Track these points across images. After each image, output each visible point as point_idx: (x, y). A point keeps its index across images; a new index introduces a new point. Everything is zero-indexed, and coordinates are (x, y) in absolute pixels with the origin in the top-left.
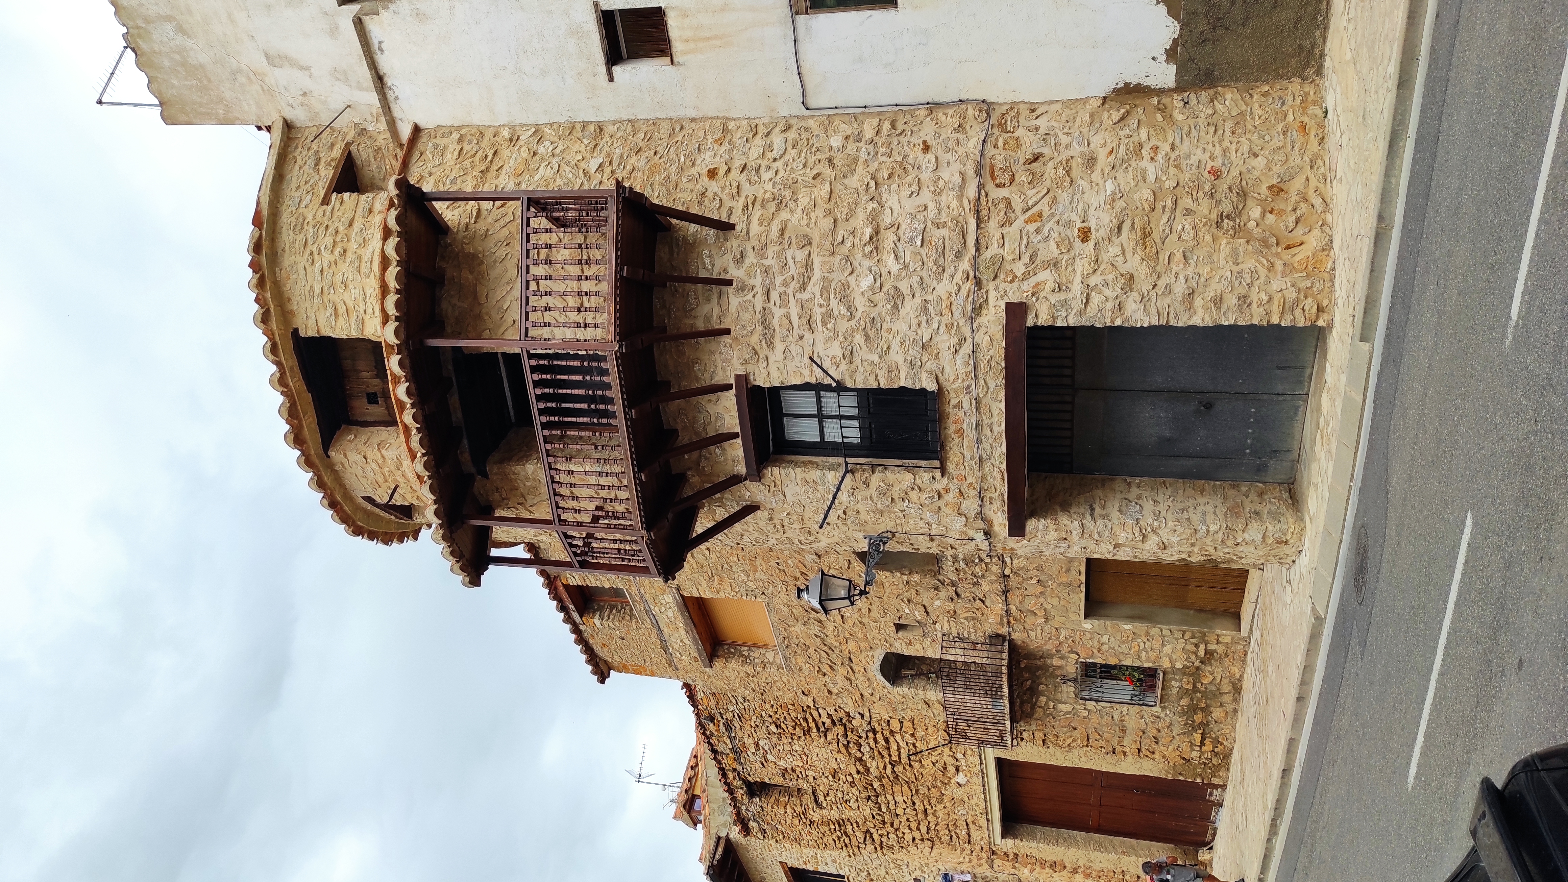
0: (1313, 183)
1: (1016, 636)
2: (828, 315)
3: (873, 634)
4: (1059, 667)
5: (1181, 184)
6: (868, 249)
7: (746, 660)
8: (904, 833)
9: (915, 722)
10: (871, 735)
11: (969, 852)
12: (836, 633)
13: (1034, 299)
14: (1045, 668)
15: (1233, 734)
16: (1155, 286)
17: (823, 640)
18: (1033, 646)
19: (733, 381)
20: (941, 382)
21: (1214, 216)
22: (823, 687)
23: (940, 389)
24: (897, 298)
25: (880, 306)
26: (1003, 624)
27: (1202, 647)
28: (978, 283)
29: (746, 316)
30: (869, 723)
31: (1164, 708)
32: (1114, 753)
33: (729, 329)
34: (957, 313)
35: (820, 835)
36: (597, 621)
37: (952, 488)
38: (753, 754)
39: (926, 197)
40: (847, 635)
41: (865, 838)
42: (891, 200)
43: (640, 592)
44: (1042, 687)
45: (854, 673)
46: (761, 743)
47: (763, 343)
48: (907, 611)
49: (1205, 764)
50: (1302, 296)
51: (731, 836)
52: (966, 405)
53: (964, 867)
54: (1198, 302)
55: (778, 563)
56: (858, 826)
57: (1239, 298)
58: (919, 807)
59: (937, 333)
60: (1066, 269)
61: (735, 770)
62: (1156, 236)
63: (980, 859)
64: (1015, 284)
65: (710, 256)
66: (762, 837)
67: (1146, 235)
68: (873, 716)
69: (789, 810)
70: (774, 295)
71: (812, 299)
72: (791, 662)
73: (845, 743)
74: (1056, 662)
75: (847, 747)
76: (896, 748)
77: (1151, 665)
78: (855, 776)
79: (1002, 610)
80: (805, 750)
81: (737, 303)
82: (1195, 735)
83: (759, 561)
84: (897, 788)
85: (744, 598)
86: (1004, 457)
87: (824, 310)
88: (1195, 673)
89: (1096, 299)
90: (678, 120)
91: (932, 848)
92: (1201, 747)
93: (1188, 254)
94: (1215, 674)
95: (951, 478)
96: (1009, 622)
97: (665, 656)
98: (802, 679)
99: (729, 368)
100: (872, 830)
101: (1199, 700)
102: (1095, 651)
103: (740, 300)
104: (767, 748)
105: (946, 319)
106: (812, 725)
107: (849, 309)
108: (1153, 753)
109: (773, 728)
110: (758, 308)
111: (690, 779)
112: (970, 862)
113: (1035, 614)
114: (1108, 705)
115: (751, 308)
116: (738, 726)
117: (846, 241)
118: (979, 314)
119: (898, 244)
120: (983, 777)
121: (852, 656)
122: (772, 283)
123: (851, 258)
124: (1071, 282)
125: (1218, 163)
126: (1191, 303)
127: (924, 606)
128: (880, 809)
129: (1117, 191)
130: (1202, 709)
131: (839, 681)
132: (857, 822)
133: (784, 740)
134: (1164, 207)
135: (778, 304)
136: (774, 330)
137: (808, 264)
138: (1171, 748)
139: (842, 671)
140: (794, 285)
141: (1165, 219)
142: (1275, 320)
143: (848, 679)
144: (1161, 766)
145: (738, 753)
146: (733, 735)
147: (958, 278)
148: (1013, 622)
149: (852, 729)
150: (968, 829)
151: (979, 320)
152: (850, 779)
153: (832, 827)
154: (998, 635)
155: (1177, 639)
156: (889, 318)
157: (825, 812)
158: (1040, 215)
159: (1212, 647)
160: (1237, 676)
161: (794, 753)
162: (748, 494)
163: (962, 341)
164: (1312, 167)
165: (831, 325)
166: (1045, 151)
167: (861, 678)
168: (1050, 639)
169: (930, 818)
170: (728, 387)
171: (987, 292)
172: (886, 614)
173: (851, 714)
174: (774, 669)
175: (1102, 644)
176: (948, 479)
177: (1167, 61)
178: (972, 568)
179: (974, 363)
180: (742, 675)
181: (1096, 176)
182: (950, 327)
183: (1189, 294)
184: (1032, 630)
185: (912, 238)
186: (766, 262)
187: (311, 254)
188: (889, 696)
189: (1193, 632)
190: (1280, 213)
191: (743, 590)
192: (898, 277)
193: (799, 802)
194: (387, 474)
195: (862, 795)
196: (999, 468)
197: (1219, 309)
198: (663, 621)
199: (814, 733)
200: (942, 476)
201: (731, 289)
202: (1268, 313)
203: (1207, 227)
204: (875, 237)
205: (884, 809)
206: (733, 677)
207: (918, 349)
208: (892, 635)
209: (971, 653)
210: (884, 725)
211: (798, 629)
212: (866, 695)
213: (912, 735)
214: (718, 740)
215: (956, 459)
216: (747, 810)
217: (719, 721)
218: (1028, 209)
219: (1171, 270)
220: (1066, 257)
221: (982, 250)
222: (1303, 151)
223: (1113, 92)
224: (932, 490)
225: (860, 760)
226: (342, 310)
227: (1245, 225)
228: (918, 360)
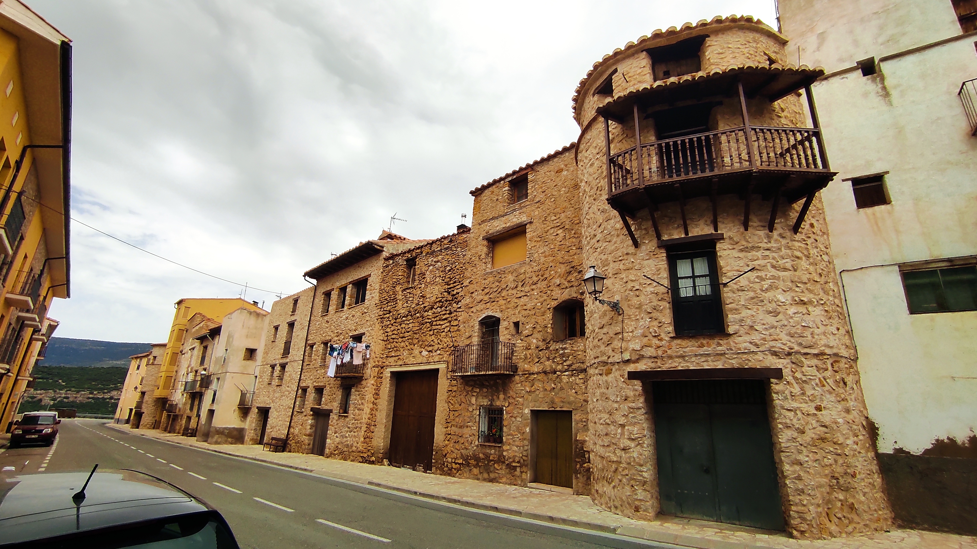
0: (858, 526)
1: (517, 378)
2: (762, 279)
3: (511, 312)
4: (498, 398)
5: (847, 457)
6: (797, 299)
7: (487, 255)
8: (391, 328)
9: (457, 332)
10: (448, 312)
11: (382, 357)
12: (510, 295)
13: (785, 383)
14: (498, 392)
15: (464, 477)
16: (801, 445)
17: (504, 289)
18: (512, 385)
19: (719, 232)
20: (733, 335)
21: (836, 475)
22: (475, 290)
23: (730, 335)
24: (775, 313)
25: (770, 305)
26: (524, 371)
27: (517, 465)
28: (789, 354)
29: (756, 239)
30: (455, 311)
31: (477, 446)
32: (447, 423)
33: (747, 230)
34: (772, 343)
35: (387, 291)
36: (507, 188)
37: (663, 342)
38: (433, 260)
39: (822, 329)
40: (508, 300)
41: (387, 311)
42: (818, 311)
43: (527, 206)
44: (485, 390)
45: (485, 304)
46: (439, 263)
47: (742, 247)
48: (527, 327)
49: (444, 464)
50: (808, 522)
51: (384, 253)
52: (720, 348)
53: (373, 354)
54: (797, 468)
55: (552, 266)
56: (393, 307)
57: (802, 489)
58: (406, 334)
59: (760, 333)
60: (802, 399)
61: (422, 253)
62: (823, 445)
63: (378, 361)
64: (791, 373)
65: (781, 222)
66: (384, 265)
67: (823, 439)
68: (460, 313)
69: (400, 277)
70: (767, 253)
71: (768, 271)
72: (489, 275)
73: (442, 301)
74: (502, 396)
75: (440, 301)
76: (441, 323)
77: (504, 440)
78: (422, 306)
79: (534, 371)
80: (436, 283)
81: (760, 234)
82: (462, 460)
83: (552, 258)
84: (417, 324)
85: (528, 252)
86: (686, 368)
87: (764, 277)
88: (501, 460)
89: (791, 414)
91: (383, 340)
92: (454, 462)
93: (817, 462)
94: (500, 470)
95: (669, 342)
96: (526, 374)
97: (488, 219)
98: (480, 281)
99: (726, 230)
100: (391, 314)
101: (483, 463)
102: (511, 415)
103: (763, 236)
104: (436, 266)
105: (768, 338)
106: (452, 286)
107: (767, 289)
108: (448, 441)
109: (448, 268)
110: (760, 245)
112: (376, 357)
113: (532, 387)
114: (477, 420)
115: (760, 241)
116: (448, 253)
117: (798, 288)
118: (772, 355)
119: (801, 314)
120: (426, 363)
121: (495, 302)
122: (773, 252)
123: (790, 291)
124: (796, 402)
125: (858, 476)
126: (796, 464)
127: (532, 335)
128: (403, 317)
129: (840, 425)
130: (477, 464)
131: (479, 297)
132: (395, 307)
133: (441, 273)
134: (836, 449)
135: (763, 254)
136: (750, 252)
137: (785, 269)
138: (452, 449)
139: (486, 298)
140: (774, 262)
141: (832, 449)
142: (793, 508)
143: (481, 301)
144: (441, 444)
145: (432, 253)
146: (443, 251)
147: (789, 344)
148: (526, 376)
149: (451, 304)
150: (395, 356)
151: (769, 355)
152: (421, 303)
153: (392, 296)
154: (517, 369)
155: (522, 453)
156: (764, 309)
157: (400, 293)
158: (824, 386)
159: (518, 469)
160: (501, 481)
161: (434, 278)
162: (647, 242)
163: (757, 345)
164: (864, 525)
165: (757, 280)
166: (848, 388)
167: (482, 307)
168: (517, 393)
169: (400, 340)
170: (716, 230)
171: (784, 358)
172: (525, 317)
173: (460, 303)
174: (484, 268)
175: (515, 418)
176: (669, 340)
177: (895, 449)
178: (559, 357)
179: (746, 352)
180: (480, 253)
181: (843, 414)
182: (764, 339)
183: (801, 463)
184: (522, 385)
185: (805, 321)
186: (783, 249)
187: (745, 44)
188: (472, 320)
189: (527, 460)
190: (842, 509)
191: (533, 251)
192: (785, 314)
193: (404, 281)
194: (634, 77)
195: (411, 309)
196: (678, 366)
197: (795, 478)
198: (511, 217)
199: (447, 287)
200: (671, 337)
201: (767, 231)
202: (796, 505)
203: (831, 471)
204: (803, 303)
205: (404, 319)
206: (477, 249)
207: (751, 324)
208: (511, 320)
209: (503, 357)
210: (455, 318)
211: (511, 277)
212: (472, 310)
213: (449, 331)
214: (438, 245)
215: (683, 344)
216: (400, 259)
217: (450, 245)
218: (825, 379)
219: (810, 453)
220: (807, 399)
221: (804, 356)
222: (870, 520)
223: (872, 422)
224: (660, 332)
225: (432, 308)
226: (722, 56)
227: (835, 491)
228: (745, 324)
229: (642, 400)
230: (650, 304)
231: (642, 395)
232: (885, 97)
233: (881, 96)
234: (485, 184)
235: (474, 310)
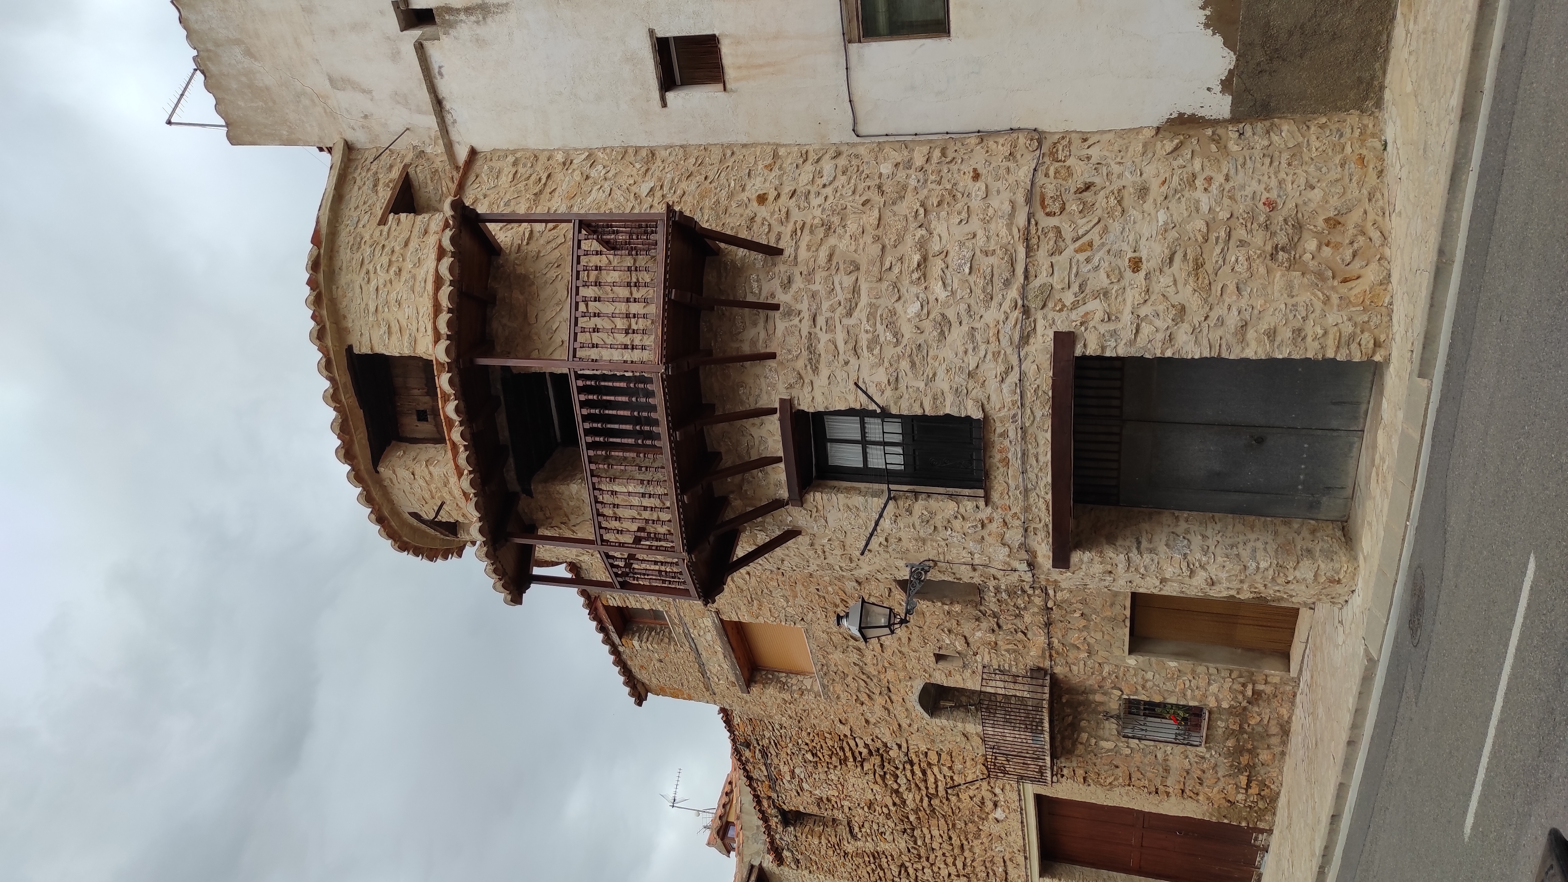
0: (1371, 216)
1: (1058, 670)
2: (874, 341)
3: (912, 664)
4: (1102, 703)
5: (1235, 215)
6: (915, 276)
7: (783, 686)
8: (939, 868)
9: (953, 754)
10: (908, 766)
12: (875, 662)
13: (1083, 328)
14: (1087, 703)
15: (1280, 778)
16: (1206, 318)
17: (861, 669)
18: (1075, 680)
19: (777, 405)
20: (987, 410)
21: (1269, 248)
22: (860, 717)
23: (986, 417)
24: (944, 325)
25: (926, 333)
26: (1045, 658)
27: (1250, 687)
28: (1026, 311)
29: (792, 340)
30: (907, 754)
31: (1209, 749)
32: (1157, 793)
33: (775, 353)
34: (1005, 342)
35: (854, 867)
36: (636, 643)
37: (996, 517)
38: (789, 781)
39: (975, 224)
40: (886, 665)
41: (900, 872)
42: (939, 227)
43: (679, 615)
44: (1083, 724)
45: (892, 702)
46: (797, 771)
47: (809, 367)
48: (948, 642)
49: (1250, 807)
50: (1358, 331)
51: (765, 865)
52: (1012, 434)
54: (1251, 334)
55: (818, 590)
56: (893, 860)
57: (1294, 332)
58: (956, 841)
59: (984, 361)
60: (1116, 299)
61: (769, 798)
62: (1209, 267)
64: (1064, 313)
65: (758, 281)
66: (794, 867)
67: (1198, 265)
68: (911, 747)
69: (824, 841)
70: (821, 321)
71: (859, 325)
72: (829, 690)
73: (882, 773)
74: (1098, 698)
75: (883, 777)
76: (933, 780)
77: (1196, 704)
78: (893, 809)
79: (1045, 643)
80: (841, 780)
81: (784, 328)
82: (1241, 777)
83: (799, 587)
84: (933, 822)
85: (783, 623)
86: (1049, 488)
87: (870, 336)
88: (1240, 713)
89: (1146, 329)
90: (730, 146)
92: (1246, 790)
93: (1241, 286)
94: (1263, 715)
95: (995, 508)
96: (1051, 656)
97: (702, 679)
98: (840, 707)
99: (774, 392)
100: (907, 864)
101: (1245, 741)
102: (1140, 688)
103: (787, 324)
104: (802, 776)
105: (993, 347)
106: (849, 754)
107: (895, 335)
108: (1197, 794)
109: (809, 756)
110: (804, 333)
111: (724, 806)
113: (1078, 648)
114: (1152, 743)
115: (797, 333)
116: (774, 753)
117: (893, 268)
118: (1027, 343)
119: (946, 271)
120: (1021, 814)
121: (890, 686)
122: (819, 307)
123: (899, 285)
124: (1121, 313)
125: (1273, 195)
126: (1244, 335)
127: (965, 637)
128: (915, 843)
129: (1169, 221)
130: (1250, 751)
131: (877, 710)
132: (892, 855)
133: (820, 769)
134: (1217, 238)
135: (824, 330)
136: (820, 355)
137: (855, 290)
138: (1215, 790)
139: (880, 700)
140: (841, 311)
141: (1218, 250)
142: (1330, 354)
143: (886, 709)
144: (1205, 808)
145: (773, 781)
146: (769, 762)
147: (1006, 306)
148: (1055, 655)
149: (889, 760)
150: (1005, 866)
151: (1027, 348)
152: (885, 810)
153: (867, 859)
154: (1039, 669)
155: (1224, 678)
156: (935, 345)
157: (860, 844)
158: (1091, 244)
159: (1260, 687)
160: (1286, 717)
161: (829, 783)
162: (790, 519)
163: (1009, 369)
164: (1370, 200)
165: (876, 351)
166: (1097, 180)
167: (899, 708)
168: (1093, 674)
169: (967, 853)
170: (772, 411)
171: (1035, 321)
172: (926, 644)
173: (889, 745)
174: (811, 696)
175: (1147, 681)
176: (992, 508)
177: (1223, 92)
178: (1014, 600)
179: (1021, 392)
180: (779, 701)
181: (1148, 206)
182: (996, 355)
183: (1242, 326)
184: (1074, 664)
185: (960, 266)
186: (814, 288)
187: (368, 272)
188: (928, 727)
189: (1240, 672)
190: (1337, 246)
191: (782, 616)
192: (946, 305)
193: (833, 832)
194: (434, 491)
195: (898, 828)
196: (1044, 498)
197: (1272, 342)
198: (702, 644)
199: (850, 763)
200: (986, 505)
201: (777, 314)
202: (1323, 347)
203: (1261, 259)
204: (923, 264)
205: (919, 843)
206: (770, 704)
207: (964, 376)
208: (932, 665)
209: (1011, 685)
210: (921, 756)
211: (836, 656)
212: (904, 725)
213: (950, 768)
214: (754, 767)
215: (1000, 489)
216: (781, 838)
217: (755, 748)
218: (1078, 239)
219: (1224, 302)
220: (1116, 287)
221: (1031, 279)
222: (1361, 184)
223: (1167, 122)
224: (975, 519)
225: (897, 792)
226: (395, 328)
227: (1300, 257)
228: (964, 387)
229: (1110, 553)
230: (918, 527)
231: (1101, 552)
232: (489, 12)
233: (484, 18)
234: (622, 679)
235: (905, 723)
